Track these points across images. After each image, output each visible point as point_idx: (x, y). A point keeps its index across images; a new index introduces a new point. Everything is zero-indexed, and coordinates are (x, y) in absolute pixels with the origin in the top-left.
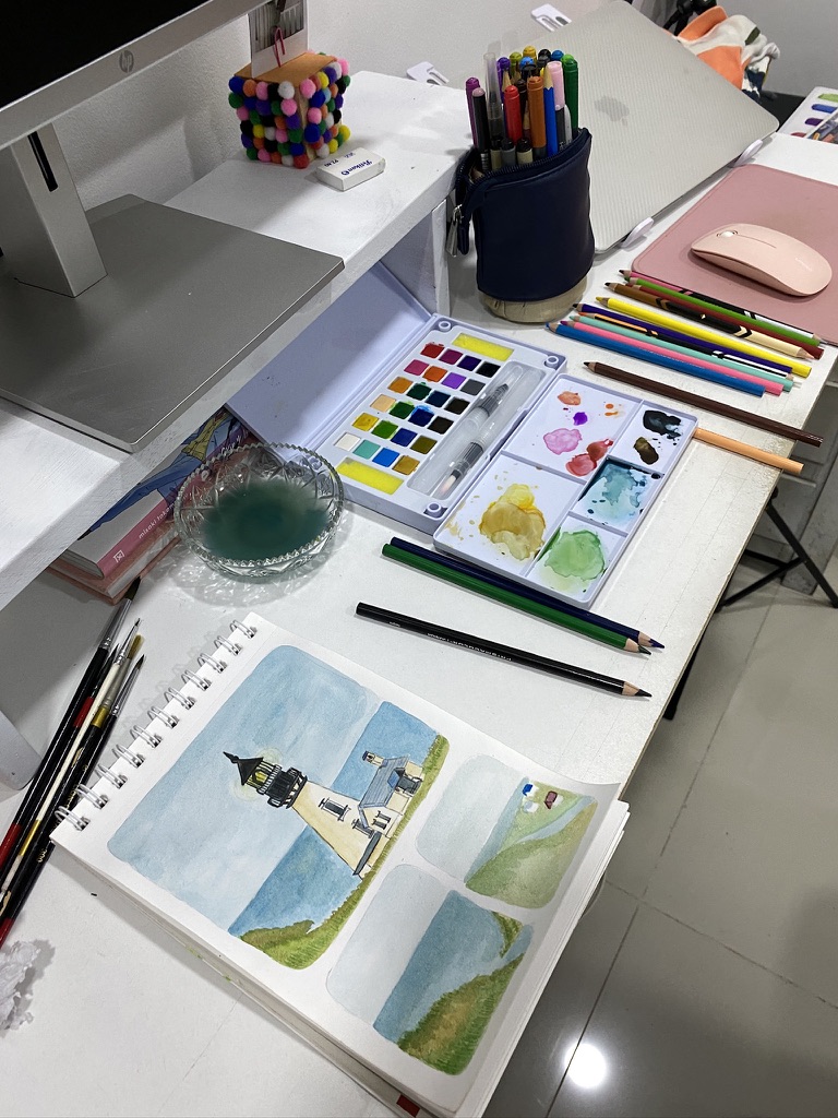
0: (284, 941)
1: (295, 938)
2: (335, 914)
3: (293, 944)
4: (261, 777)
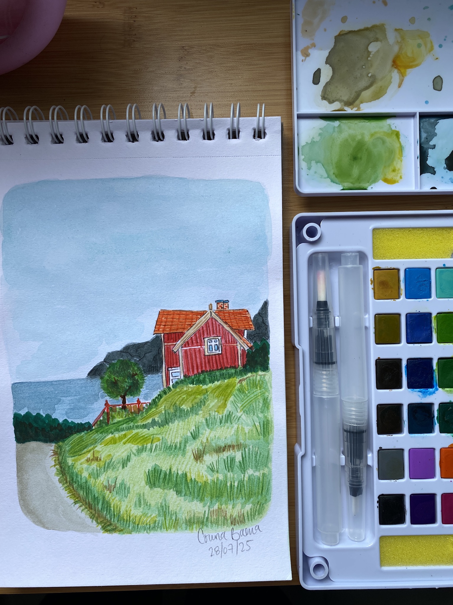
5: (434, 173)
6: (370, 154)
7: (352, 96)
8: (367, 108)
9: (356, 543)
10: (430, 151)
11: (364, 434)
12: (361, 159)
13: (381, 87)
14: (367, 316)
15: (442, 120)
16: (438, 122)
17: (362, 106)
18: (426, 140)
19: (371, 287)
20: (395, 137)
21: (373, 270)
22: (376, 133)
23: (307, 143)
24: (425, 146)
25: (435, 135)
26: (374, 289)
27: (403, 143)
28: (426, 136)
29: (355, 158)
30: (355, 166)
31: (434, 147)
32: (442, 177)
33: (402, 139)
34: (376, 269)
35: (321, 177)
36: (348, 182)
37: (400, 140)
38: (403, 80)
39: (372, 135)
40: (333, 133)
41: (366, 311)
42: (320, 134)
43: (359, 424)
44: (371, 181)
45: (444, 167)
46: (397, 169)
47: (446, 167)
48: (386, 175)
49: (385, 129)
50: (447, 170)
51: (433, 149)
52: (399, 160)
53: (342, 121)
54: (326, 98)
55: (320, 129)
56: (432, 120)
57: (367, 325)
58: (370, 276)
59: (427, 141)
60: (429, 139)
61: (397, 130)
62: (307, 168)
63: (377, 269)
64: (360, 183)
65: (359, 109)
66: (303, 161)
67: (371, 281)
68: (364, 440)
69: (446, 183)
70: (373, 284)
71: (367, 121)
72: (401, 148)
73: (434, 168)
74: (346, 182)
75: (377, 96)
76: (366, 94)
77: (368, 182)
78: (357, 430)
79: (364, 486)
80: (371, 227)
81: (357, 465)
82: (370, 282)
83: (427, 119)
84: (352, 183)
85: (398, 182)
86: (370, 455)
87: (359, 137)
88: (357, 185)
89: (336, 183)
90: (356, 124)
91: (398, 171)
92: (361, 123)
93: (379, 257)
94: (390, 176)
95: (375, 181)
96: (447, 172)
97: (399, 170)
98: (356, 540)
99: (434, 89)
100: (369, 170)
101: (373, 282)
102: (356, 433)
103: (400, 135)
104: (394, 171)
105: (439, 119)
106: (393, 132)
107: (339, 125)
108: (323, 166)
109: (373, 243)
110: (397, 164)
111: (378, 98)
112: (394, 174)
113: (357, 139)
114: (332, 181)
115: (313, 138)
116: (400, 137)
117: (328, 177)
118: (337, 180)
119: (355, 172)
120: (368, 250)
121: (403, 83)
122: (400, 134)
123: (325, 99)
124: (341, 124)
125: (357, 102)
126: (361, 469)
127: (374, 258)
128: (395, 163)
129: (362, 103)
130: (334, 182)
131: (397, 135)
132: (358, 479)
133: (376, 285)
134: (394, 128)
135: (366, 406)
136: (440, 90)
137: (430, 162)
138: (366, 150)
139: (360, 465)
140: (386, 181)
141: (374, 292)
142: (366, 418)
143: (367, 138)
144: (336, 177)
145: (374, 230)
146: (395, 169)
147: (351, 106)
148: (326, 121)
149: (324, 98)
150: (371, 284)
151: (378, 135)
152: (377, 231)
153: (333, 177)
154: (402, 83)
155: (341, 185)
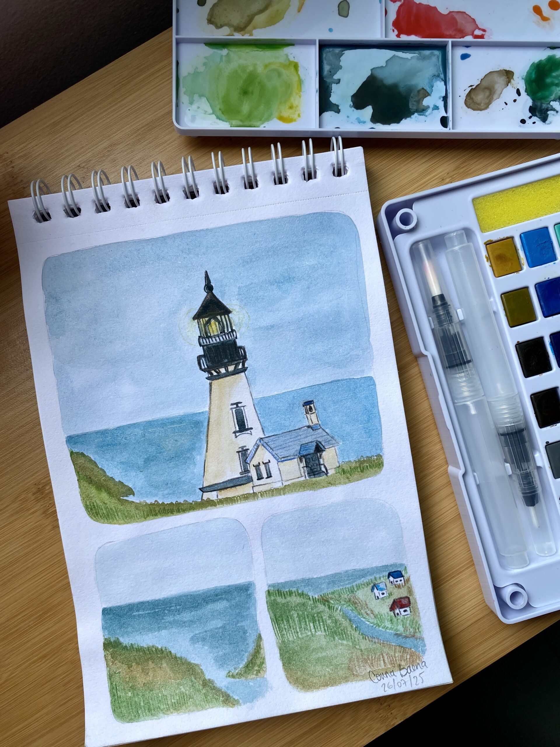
0: (100, 487)
1: (110, 493)
2: (156, 504)
3: (104, 495)
4: (214, 328)
5: (338, 111)
6: (263, 88)
7: (244, 21)
8: (260, 34)
9: (548, 558)
10: (334, 86)
11: (525, 433)
12: (252, 93)
13: (278, 11)
14: (492, 300)
15: (348, 51)
16: (343, 52)
17: (254, 32)
18: (330, 73)
19: (487, 264)
20: (292, 69)
21: (485, 245)
22: (270, 64)
23: (189, 73)
24: (328, 80)
25: (341, 68)
26: (491, 266)
27: (302, 76)
28: (330, 69)
29: (245, 92)
30: (245, 102)
31: (338, 81)
32: (348, 117)
33: (301, 71)
34: (487, 244)
35: (205, 113)
36: (236, 119)
37: (299, 73)
38: (303, 4)
39: (266, 66)
40: (220, 63)
41: (490, 294)
42: (205, 64)
43: (516, 422)
44: (263, 119)
45: (350, 105)
46: (294, 105)
47: (352, 104)
48: (281, 112)
49: (282, 60)
50: (353, 108)
51: (337, 84)
52: (297, 96)
53: (231, 49)
54: (213, 22)
55: (205, 58)
56: (337, 50)
57: (495, 309)
58: (484, 253)
59: (330, 75)
60: (332, 72)
61: (296, 60)
62: (189, 102)
63: (489, 242)
64: (250, 121)
65: (251, 35)
66: (184, 94)
67: (486, 257)
68: (527, 439)
69: (352, 123)
70: (489, 261)
71: (261, 50)
72: (300, 82)
73: (338, 106)
74: (234, 119)
75: (272, 21)
76: (260, 19)
77: (261, 120)
78: (516, 430)
79: (539, 491)
80: (470, 198)
81: (527, 470)
82: (485, 260)
83: (331, 49)
84: (241, 121)
85: (295, 120)
86: (537, 455)
87: (251, 68)
88: (246, 123)
89: (223, 121)
90: (247, 52)
91: (296, 108)
92: (253, 52)
93: (487, 229)
94: (286, 113)
95: (268, 119)
96: (353, 110)
97: (297, 106)
98: (547, 555)
99: (339, 14)
100: (262, 107)
101: (488, 259)
102: (516, 433)
103: (298, 67)
104: (291, 107)
105: (345, 49)
106: (291, 63)
107: (228, 54)
108: (208, 100)
109: (477, 215)
110: (294, 100)
111: (274, 24)
112: (291, 111)
113: (248, 71)
114: (218, 118)
115: (197, 68)
116: (299, 68)
117: (213, 113)
118: (223, 117)
119: (246, 108)
120: (472, 223)
121: (303, 7)
122: (299, 65)
123: (212, 24)
124: (230, 53)
125: (249, 28)
126: (532, 473)
127: (482, 232)
128: (292, 99)
129: (255, 28)
130: (220, 119)
131: (296, 66)
132: (531, 485)
133: (492, 261)
134: (291, 59)
135: (518, 400)
136: (347, 17)
137: (334, 99)
138: (259, 83)
139: (529, 468)
140: (282, 119)
141: (493, 270)
142: (522, 414)
143: (260, 70)
144: (223, 113)
145: (474, 200)
146: (293, 106)
147: (242, 32)
148: (212, 48)
149: (210, 21)
150: (487, 261)
151: (274, 67)
152: (478, 201)
153: (219, 113)
154: (301, 7)
155: (228, 123)
